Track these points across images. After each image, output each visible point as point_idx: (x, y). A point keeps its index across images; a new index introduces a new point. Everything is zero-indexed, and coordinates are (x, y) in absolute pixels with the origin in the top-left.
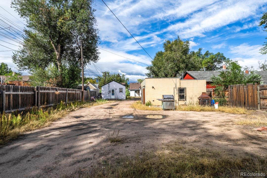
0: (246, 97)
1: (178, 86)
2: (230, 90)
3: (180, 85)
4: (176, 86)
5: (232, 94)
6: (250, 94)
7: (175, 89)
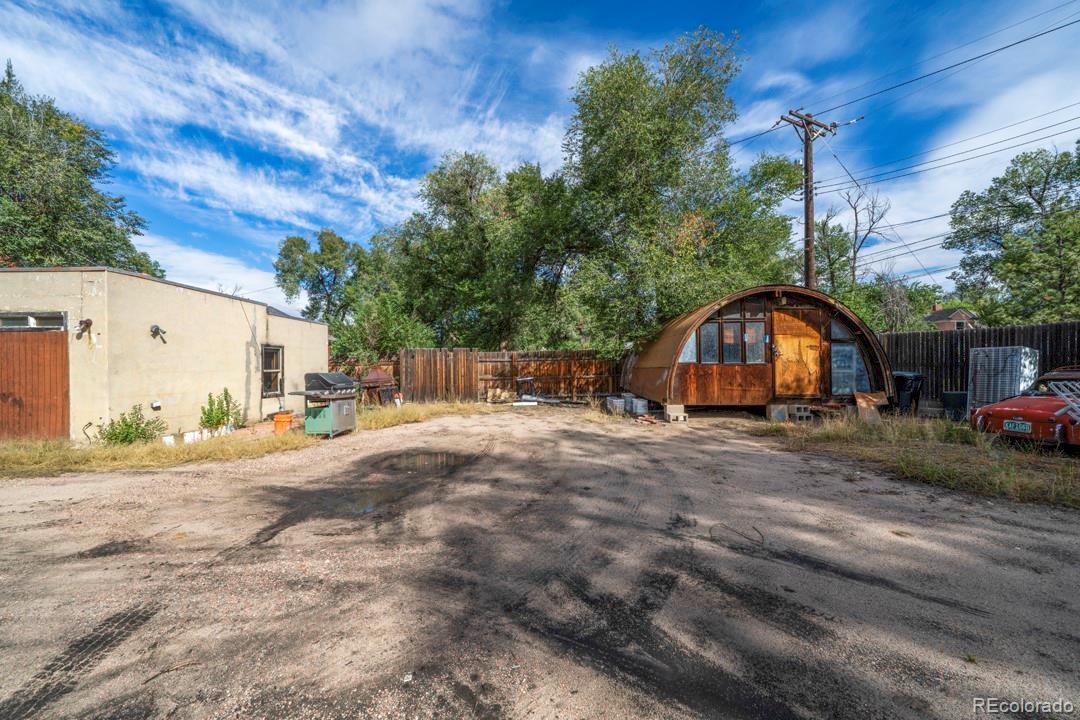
0: (452, 376)
1: (261, 339)
2: (406, 362)
3: (267, 336)
4: (254, 336)
5: (412, 370)
6: (462, 371)
7: (252, 350)
